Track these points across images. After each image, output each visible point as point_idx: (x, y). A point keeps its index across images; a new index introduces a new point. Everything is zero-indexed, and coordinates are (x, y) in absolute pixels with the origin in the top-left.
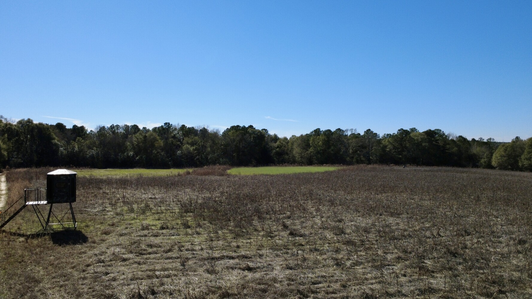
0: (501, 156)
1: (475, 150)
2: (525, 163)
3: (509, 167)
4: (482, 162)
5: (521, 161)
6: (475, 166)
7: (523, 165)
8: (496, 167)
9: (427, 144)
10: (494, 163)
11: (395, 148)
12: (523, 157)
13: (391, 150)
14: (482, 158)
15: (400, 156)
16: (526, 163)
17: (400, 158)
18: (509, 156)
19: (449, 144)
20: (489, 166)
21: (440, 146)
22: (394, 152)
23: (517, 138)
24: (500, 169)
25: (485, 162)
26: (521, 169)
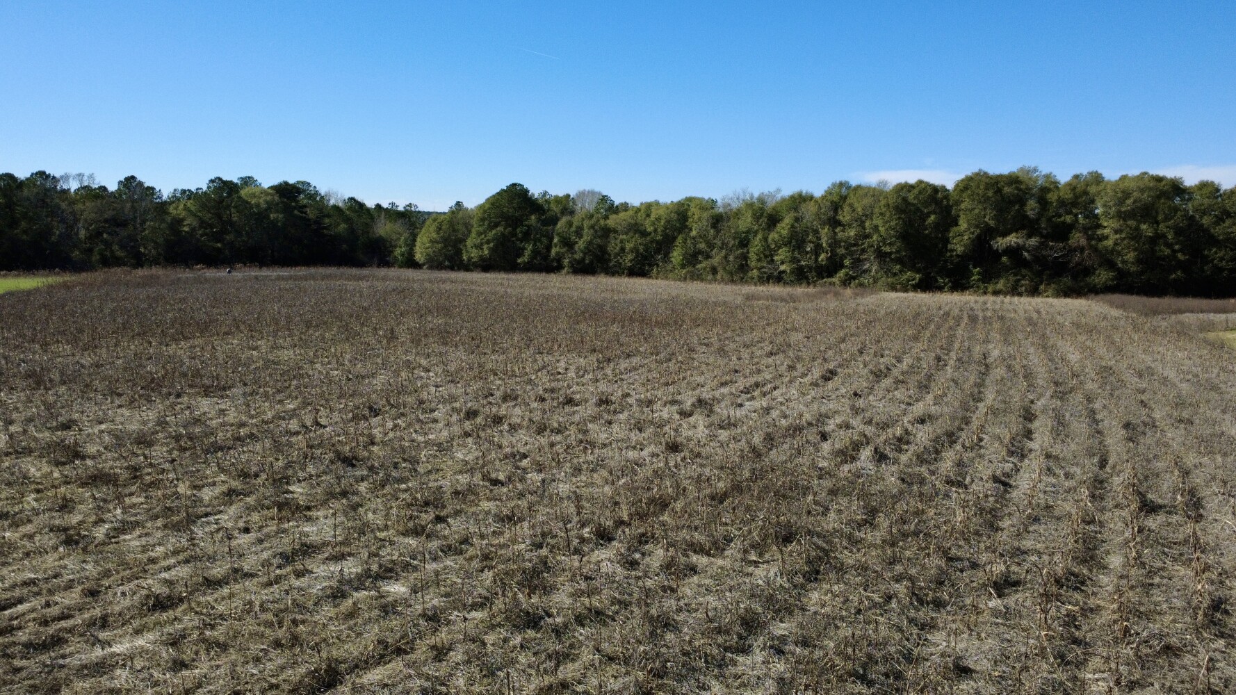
0: (431, 241)
1: (383, 229)
2: (472, 255)
3: (447, 263)
4: (396, 254)
5: (467, 252)
6: (385, 263)
7: (470, 259)
8: (424, 264)
9: (281, 216)
10: (419, 257)
11: (203, 223)
12: (469, 242)
13: (193, 230)
14: (396, 246)
15: (219, 245)
16: (474, 253)
17: (219, 249)
18: (446, 241)
19: (328, 216)
20: (411, 263)
21: (309, 220)
22: (202, 235)
23: (458, 204)
24: (431, 268)
25: (403, 255)
26: (466, 267)
